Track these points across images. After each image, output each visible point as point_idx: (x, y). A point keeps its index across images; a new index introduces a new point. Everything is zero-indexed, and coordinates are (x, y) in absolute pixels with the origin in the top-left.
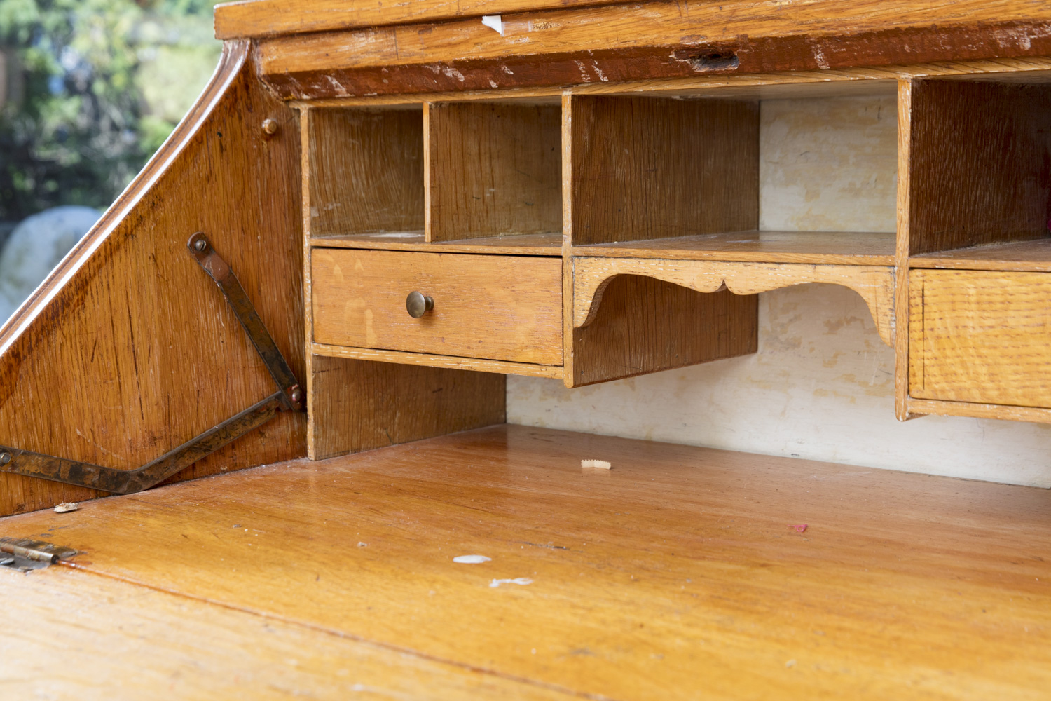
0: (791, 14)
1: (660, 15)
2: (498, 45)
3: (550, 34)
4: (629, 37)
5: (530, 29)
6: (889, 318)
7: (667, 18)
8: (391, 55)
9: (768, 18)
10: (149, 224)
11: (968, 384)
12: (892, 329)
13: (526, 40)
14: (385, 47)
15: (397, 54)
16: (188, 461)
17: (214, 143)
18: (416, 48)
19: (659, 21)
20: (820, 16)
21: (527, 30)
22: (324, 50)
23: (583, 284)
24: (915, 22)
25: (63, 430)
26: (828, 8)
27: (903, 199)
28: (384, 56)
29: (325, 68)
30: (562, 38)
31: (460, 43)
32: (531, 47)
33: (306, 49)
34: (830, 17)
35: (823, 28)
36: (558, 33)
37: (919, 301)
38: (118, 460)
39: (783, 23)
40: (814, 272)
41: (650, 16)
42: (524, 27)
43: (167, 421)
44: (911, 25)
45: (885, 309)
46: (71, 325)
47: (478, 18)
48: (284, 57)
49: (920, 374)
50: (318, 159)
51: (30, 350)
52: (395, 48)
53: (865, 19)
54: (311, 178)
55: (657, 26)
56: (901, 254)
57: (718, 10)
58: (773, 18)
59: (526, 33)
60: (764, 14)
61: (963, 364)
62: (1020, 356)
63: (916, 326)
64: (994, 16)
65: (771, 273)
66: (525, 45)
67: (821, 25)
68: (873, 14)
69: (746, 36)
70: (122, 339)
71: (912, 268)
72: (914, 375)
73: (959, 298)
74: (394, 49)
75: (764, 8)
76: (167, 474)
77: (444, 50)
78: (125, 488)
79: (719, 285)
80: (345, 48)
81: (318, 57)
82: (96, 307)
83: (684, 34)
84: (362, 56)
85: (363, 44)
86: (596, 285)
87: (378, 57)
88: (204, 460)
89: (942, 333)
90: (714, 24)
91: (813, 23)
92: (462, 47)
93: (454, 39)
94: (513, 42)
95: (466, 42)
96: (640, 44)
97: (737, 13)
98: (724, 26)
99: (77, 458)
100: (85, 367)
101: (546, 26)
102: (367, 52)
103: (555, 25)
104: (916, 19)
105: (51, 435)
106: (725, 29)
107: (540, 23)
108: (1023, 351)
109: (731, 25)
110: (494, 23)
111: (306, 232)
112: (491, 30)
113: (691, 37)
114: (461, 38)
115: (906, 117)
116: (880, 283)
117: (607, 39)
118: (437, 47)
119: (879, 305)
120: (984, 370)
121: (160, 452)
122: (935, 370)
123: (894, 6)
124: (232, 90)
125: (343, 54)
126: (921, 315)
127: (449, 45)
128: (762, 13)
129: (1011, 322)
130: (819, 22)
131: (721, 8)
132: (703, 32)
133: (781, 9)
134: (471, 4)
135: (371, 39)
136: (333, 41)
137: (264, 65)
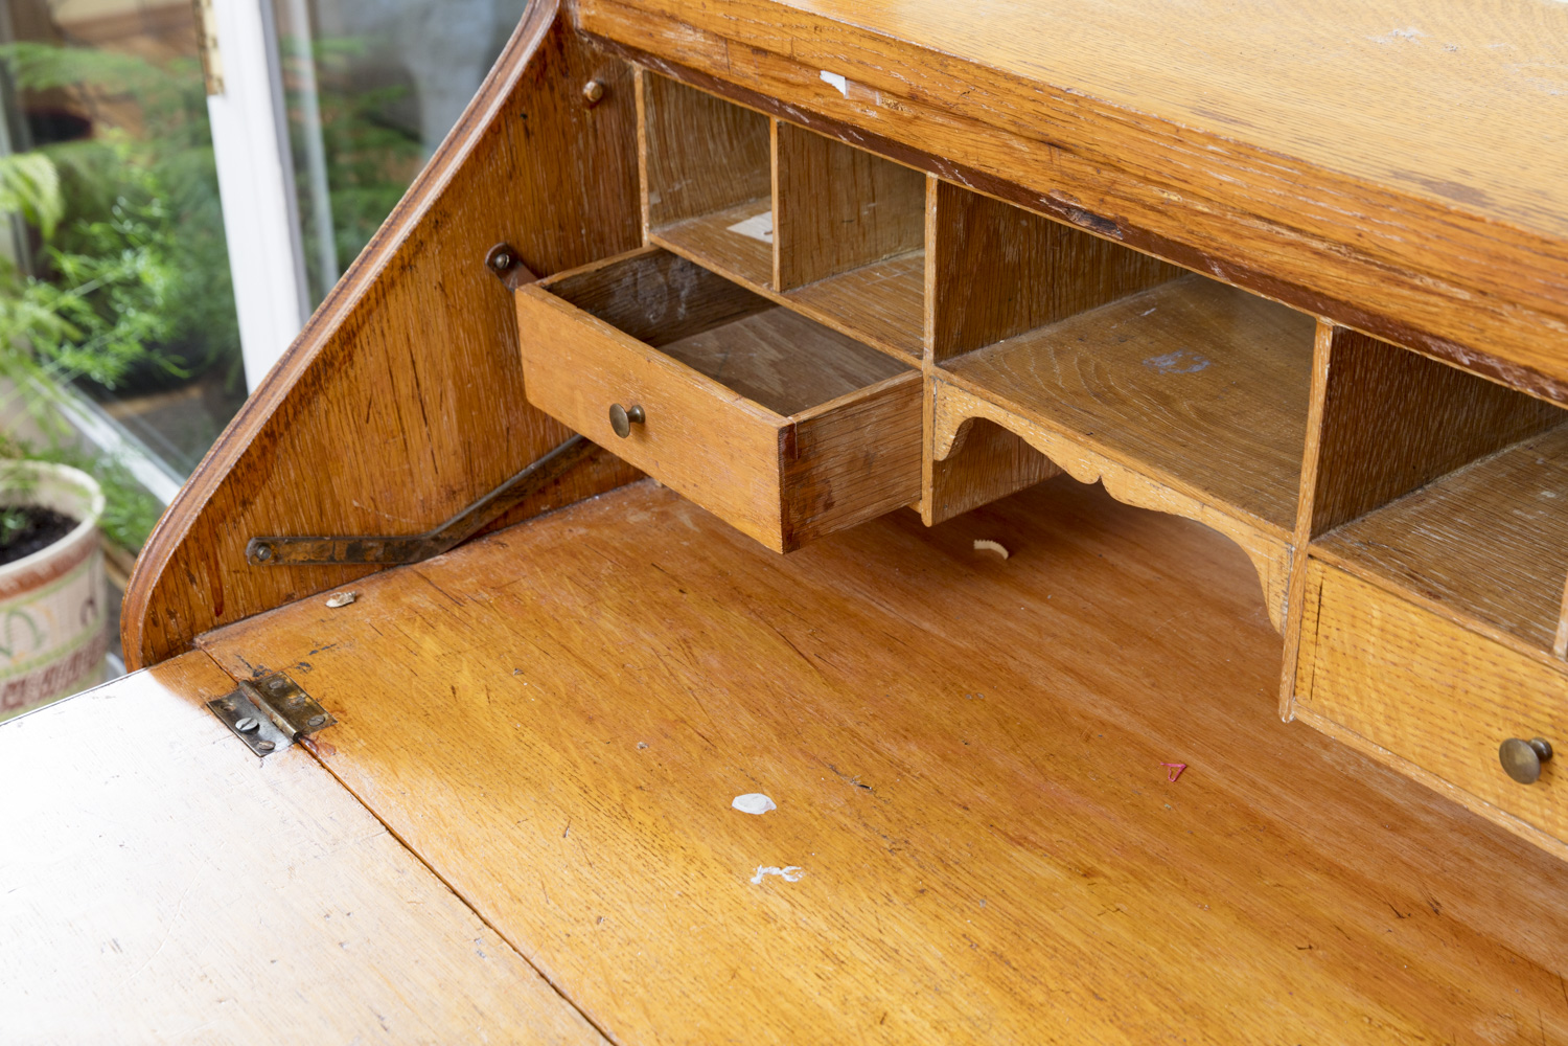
0: (1180, 215)
1: (1027, 150)
2: (842, 107)
3: (901, 118)
4: (991, 163)
5: (878, 103)
6: (1281, 600)
7: (1035, 157)
8: (722, 66)
9: (1152, 208)
10: (433, 248)
11: (1361, 716)
12: (1283, 614)
13: (873, 114)
14: (715, 53)
15: (729, 68)
16: (496, 512)
17: (515, 129)
18: (750, 70)
19: (1027, 156)
20: (1215, 233)
21: (874, 102)
22: (647, 28)
23: (945, 413)
24: (1325, 289)
25: (336, 505)
26: (1224, 226)
27: (1309, 470)
28: (715, 64)
29: (649, 50)
30: (913, 129)
32: (879, 125)
33: (627, 17)
34: (1226, 239)
35: (1217, 249)
36: (910, 121)
37: (1315, 598)
38: (409, 522)
39: (1170, 223)
40: (1202, 511)
41: (1016, 146)
42: (871, 97)
43: (469, 470)
44: (1322, 291)
45: (1279, 588)
46: (337, 387)
47: (818, 70)
48: (603, 16)
49: (1308, 680)
50: (659, 129)
51: (288, 425)
53: (1266, 259)
54: (650, 157)
55: (1023, 162)
56: (1300, 535)
57: (1095, 173)
58: (1159, 211)
59: (873, 106)
60: (1150, 201)
61: (1358, 691)
62: (1422, 710)
63: (1310, 625)
64: (1421, 322)
65: (1153, 491)
66: (872, 120)
67: (1214, 244)
68: (1277, 257)
69: (1126, 220)
70: (405, 387)
71: (1311, 556)
72: (1302, 680)
73: (1360, 614)
74: (725, 60)
75: (1148, 193)
76: (470, 532)
77: (781, 85)
78: (417, 555)
79: (1095, 480)
80: (670, 35)
81: (641, 33)
82: (368, 360)
83: (1054, 186)
84: (691, 53)
85: (691, 39)
86: (960, 421)
87: (708, 62)
88: (518, 506)
89: (1337, 645)
90: (1090, 189)
91: (1205, 237)
92: (802, 92)
93: (791, 77)
94: (858, 111)
96: (1004, 176)
97: (1117, 186)
98: (1101, 197)
99: (356, 531)
100: (359, 431)
101: (896, 105)
102: (695, 51)
103: (905, 112)
104: (1326, 285)
105: (322, 513)
106: (1102, 200)
107: (890, 99)
108: (1427, 706)
109: (1109, 199)
111: (645, 225)
112: (829, 86)
113: (1063, 193)
114: (800, 80)
115: (1323, 372)
116: (1274, 557)
117: (966, 153)
118: (773, 78)
119: (1271, 581)
120: (1381, 708)
121: (461, 508)
122: (1325, 684)
123: (1302, 258)
124: (540, 56)
125: (668, 41)
126: (1316, 616)
127: (786, 82)
128: (1147, 199)
129: (1417, 668)
130: (1212, 240)
131: (1099, 172)
132: (1077, 194)
133: (1169, 203)
134: (806, 50)
135: (699, 39)
136: (657, 20)
137: (579, 16)
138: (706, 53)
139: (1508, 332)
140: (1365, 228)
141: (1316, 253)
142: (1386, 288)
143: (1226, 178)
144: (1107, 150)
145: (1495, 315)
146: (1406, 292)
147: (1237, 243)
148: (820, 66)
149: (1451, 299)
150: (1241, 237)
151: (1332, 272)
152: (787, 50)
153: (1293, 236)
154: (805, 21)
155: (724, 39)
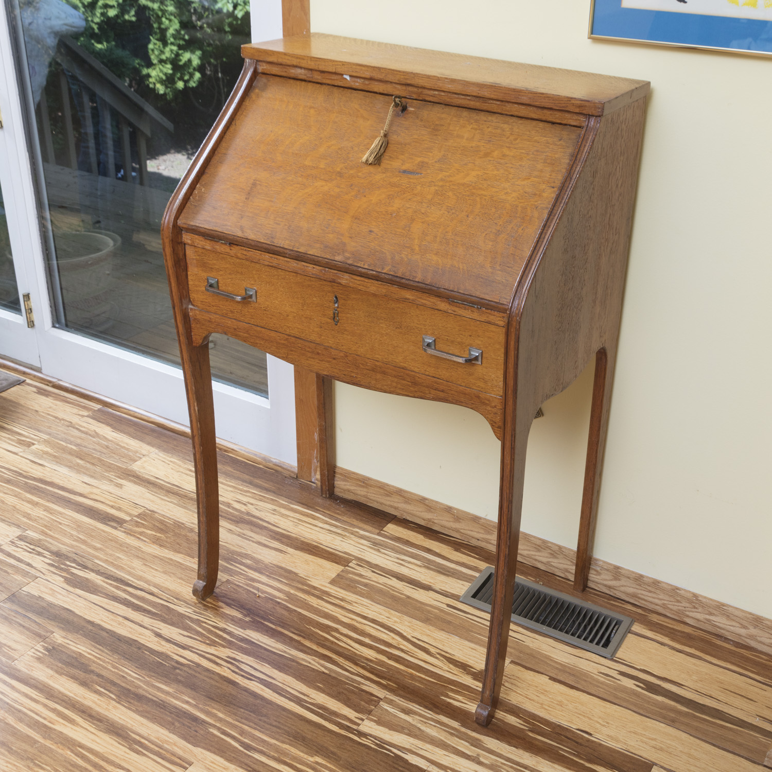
2: (348, 83)
3: (366, 84)
8: (310, 78)
9: (431, 96)
13: (358, 84)
14: (308, 74)
15: (312, 78)
18: (319, 77)
20: (446, 99)
22: (285, 70)
26: (448, 97)
28: (307, 77)
29: (285, 76)
30: (369, 86)
31: (334, 80)
32: (359, 87)
34: (448, 100)
35: (446, 102)
36: (368, 85)
39: (435, 98)
41: (397, 87)
44: (469, 107)
47: (342, 75)
48: (269, 68)
52: (312, 75)
53: (458, 103)
55: (399, 90)
57: (417, 90)
59: (357, 82)
64: (490, 109)
66: (357, 86)
68: (460, 102)
69: (425, 99)
75: (430, 93)
77: (328, 80)
80: (293, 71)
81: (282, 71)
84: (299, 75)
85: (299, 71)
87: (305, 77)
90: (416, 94)
91: (443, 100)
93: (333, 78)
94: (352, 83)
95: (337, 80)
97: (422, 92)
98: (418, 95)
102: (302, 75)
103: (367, 82)
107: (363, 80)
110: (348, 78)
112: (346, 79)
118: (326, 79)
125: (292, 73)
127: (331, 79)
132: (413, 95)
134: (339, 70)
135: (303, 71)
136: (288, 67)
137: (260, 69)
138: (305, 75)
140: (480, 92)
141: (468, 99)
142: (483, 104)
143: (450, 86)
144: (422, 84)
145: (505, 106)
146: (487, 104)
147: (451, 100)
148: (343, 73)
151: (472, 103)
152: (334, 71)
153: (463, 97)
154: (339, 63)
155: (311, 70)
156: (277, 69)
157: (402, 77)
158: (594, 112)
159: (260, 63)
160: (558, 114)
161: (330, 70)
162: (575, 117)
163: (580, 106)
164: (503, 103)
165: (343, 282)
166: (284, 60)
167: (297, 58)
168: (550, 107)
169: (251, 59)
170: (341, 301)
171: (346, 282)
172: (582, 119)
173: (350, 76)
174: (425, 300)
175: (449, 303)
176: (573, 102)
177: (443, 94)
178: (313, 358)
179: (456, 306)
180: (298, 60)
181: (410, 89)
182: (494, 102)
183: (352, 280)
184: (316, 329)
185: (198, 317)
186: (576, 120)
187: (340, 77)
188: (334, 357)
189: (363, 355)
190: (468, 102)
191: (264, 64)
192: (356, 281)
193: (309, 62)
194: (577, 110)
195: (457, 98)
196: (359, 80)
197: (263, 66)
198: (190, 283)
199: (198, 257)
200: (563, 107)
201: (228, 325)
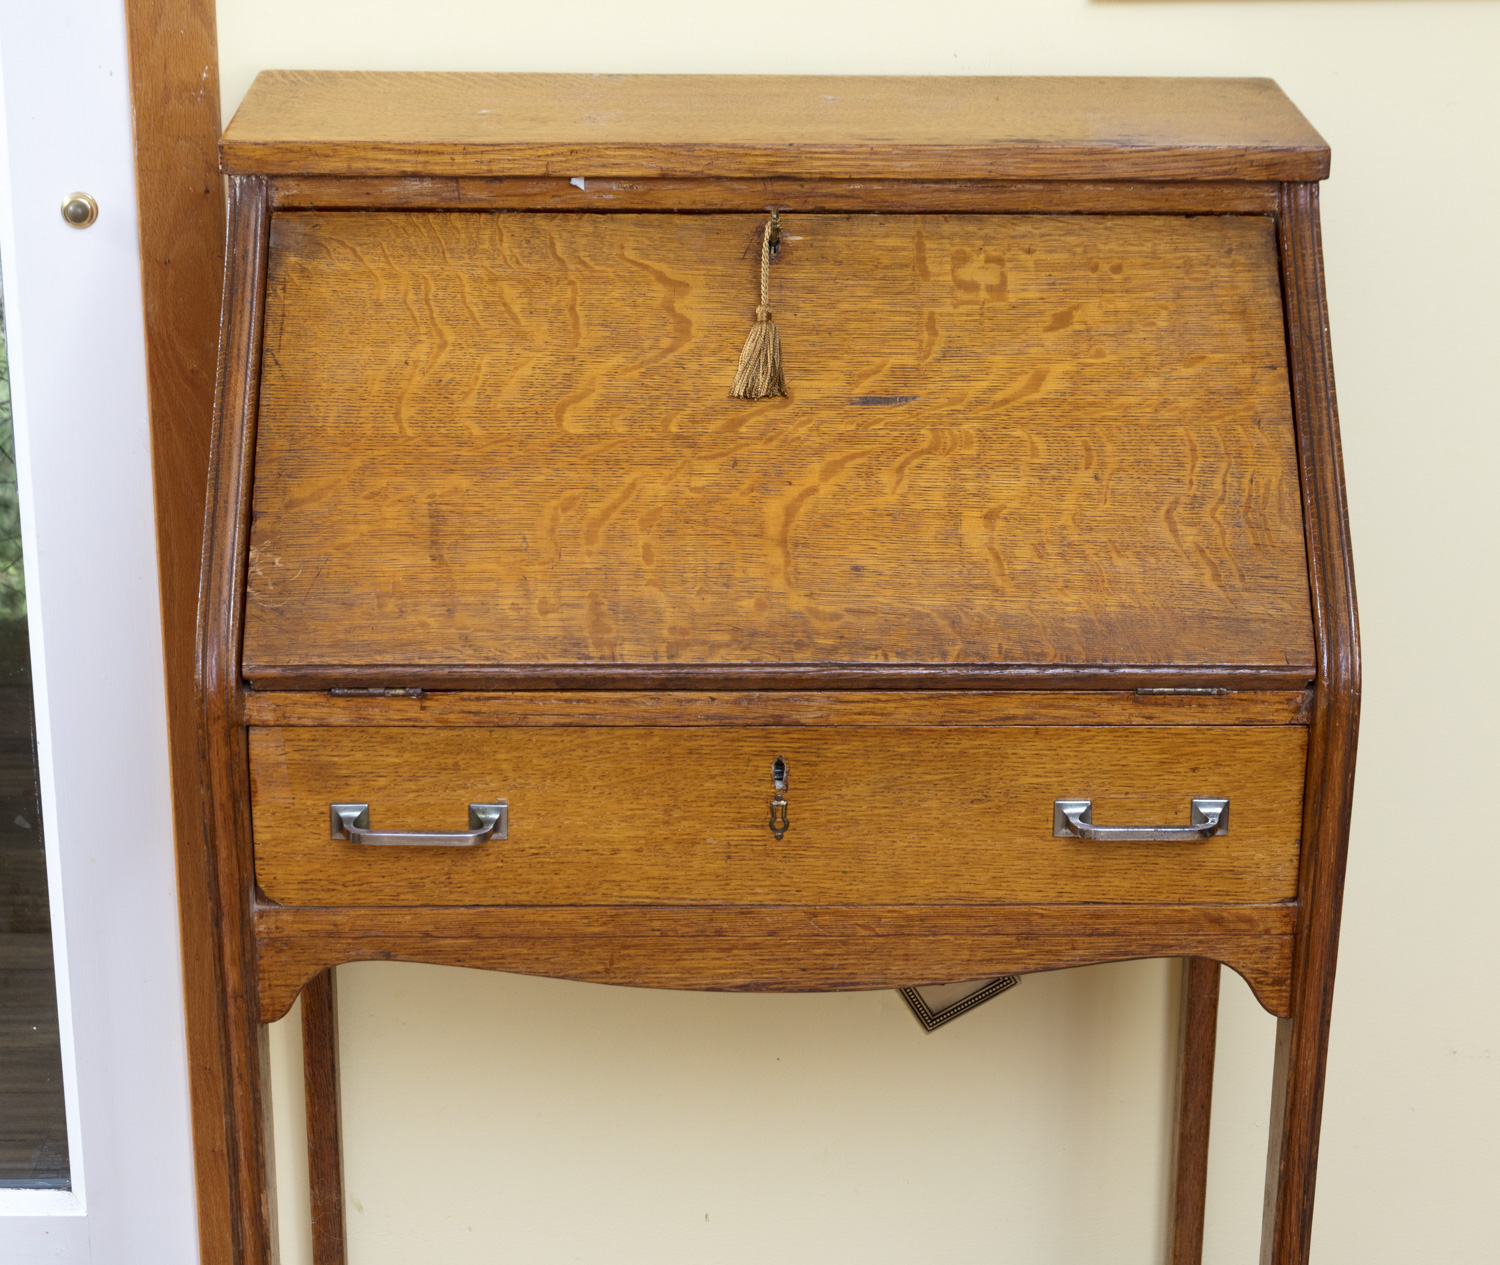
0: (862, 194)
1: (746, 187)
2: (579, 199)
3: (635, 194)
4: (716, 201)
5: (615, 189)
7: (752, 190)
8: (451, 199)
9: (842, 196)
13: (611, 196)
14: (444, 192)
15: (459, 198)
18: (484, 194)
19: (745, 191)
20: (886, 198)
21: (611, 189)
22: (365, 189)
26: (892, 193)
28: (443, 199)
30: (648, 198)
31: (535, 194)
32: (615, 202)
34: (893, 199)
36: (645, 193)
39: (855, 201)
42: (609, 188)
47: (569, 178)
52: (456, 193)
53: (920, 203)
57: (799, 188)
59: (610, 191)
66: (607, 201)
69: (823, 208)
77: (516, 198)
80: (393, 190)
81: (358, 195)
83: (768, 202)
84: (415, 198)
85: (417, 187)
87: (435, 200)
90: (796, 197)
91: (880, 202)
92: (539, 198)
93: (529, 190)
94: (595, 197)
95: (542, 194)
96: (725, 207)
97: (816, 191)
98: (804, 199)
101: (631, 187)
102: (421, 195)
103: (640, 188)
106: (806, 201)
107: (626, 185)
109: (811, 199)
110: (580, 183)
112: (576, 187)
114: (537, 190)
117: (694, 201)
118: (508, 196)
125: (389, 195)
127: (523, 195)
130: (885, 202)
131: (802, 186)
132: (787, 202)
133: (854, 190)
134: (558, 168)
135: (427, 184)
136: (376, 182)
137: (278, 198)
138: (434, 194)
139: (1064, 197)
140: (993, 168)
141: (953, 191)
142: (994, 196)
143: (905, 165)
146: (1007, 195)
147: (903, 199)
148: (568, 173)
149: (1033, 191)
150: (904, 195)
151: (963, 197)
152: (541, 171)
153: (938, 186)
154: (563, 149)
155: (455, 178)
156: (335, 190)
157: (763, 160)
158: (1305, 173)
159: (279, 183)
160: (1203, 192)
161: (528, 172)
162: (1249, 192)
163: (1269, 165)
164: (1053, 187)
165: (808, 717)
166: (372, 164)
167: (418, 152)
168: (1189, 177)
169: (249, 176)
170: (794, 772)
171: (819, 714)
172: (1269, 193)
173: (587, 179)
174: (1064, 707)
175: (1136, 701)
176: (1252, 157)
177: (876, 187)
178: (701, 950)
179: (1156, 704)
180: (421, 158)
181: (778, 187)
182: (1028, 186)
183: (839, 706)
184: (711, 867)
185: (289, 931)
186: (1251, 198)
187: (561, 183)
188: (772, 928)
189: (865, 901)
190: (951, 196)
191: (292, 183)
192: (849, 706)
193: (459, 159)
194: (1263, 176)
195: (919, 192)
196: (614, 186)
197: (287, 188)
198: (261, 836)
199: (297, 756)
200: (1225, 172)
201: (403, 927)
